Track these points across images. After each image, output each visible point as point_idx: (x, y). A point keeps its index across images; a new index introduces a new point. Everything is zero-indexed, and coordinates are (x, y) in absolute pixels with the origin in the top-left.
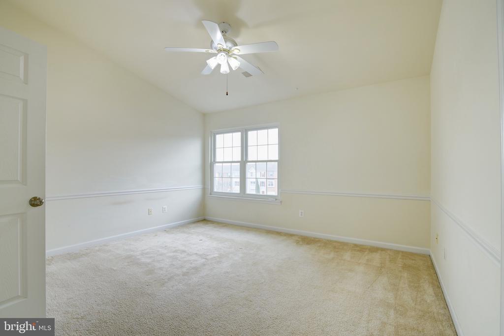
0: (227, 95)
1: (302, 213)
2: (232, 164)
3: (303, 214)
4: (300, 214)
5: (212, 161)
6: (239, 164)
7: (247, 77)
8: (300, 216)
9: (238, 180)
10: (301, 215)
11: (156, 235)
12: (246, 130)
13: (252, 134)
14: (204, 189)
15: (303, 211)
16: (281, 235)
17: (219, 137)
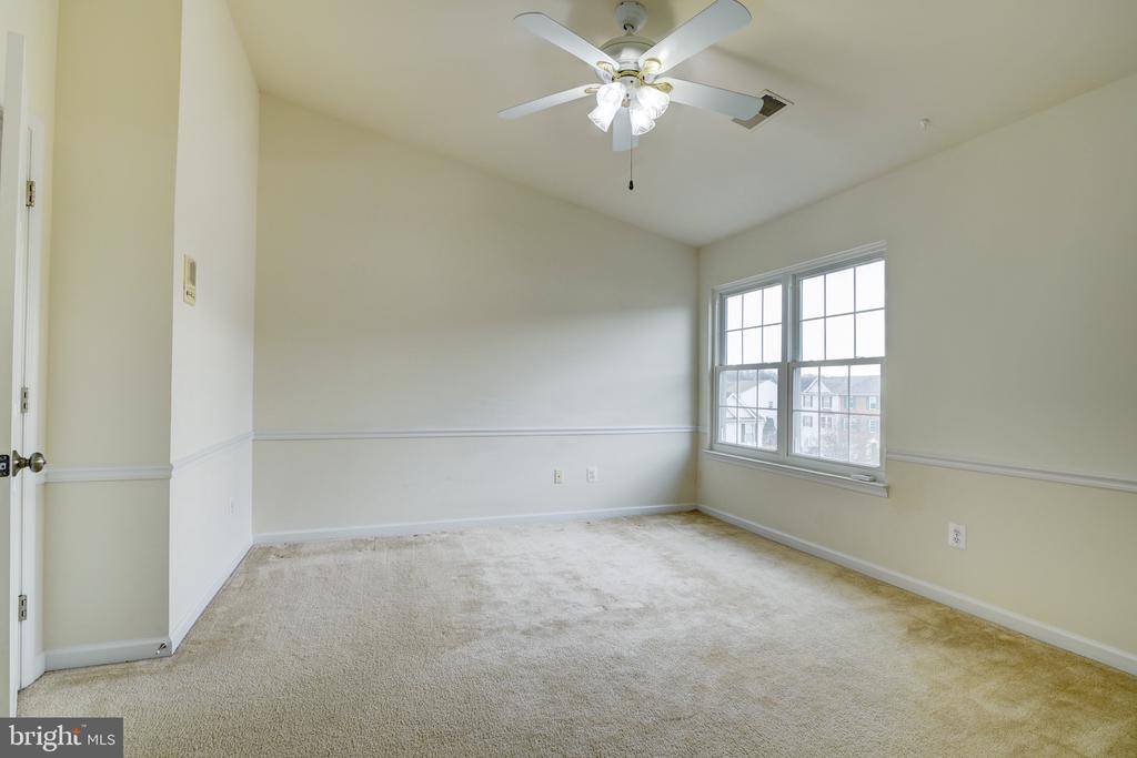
0: (631, 188)
1: (957, 532)
2: (760, 371)
3: (961, 538)
4: (951, 536)
5: (716, 364)
6: (776, 371)
7: (750, 128)
8: (951, 541)
9: (774, 415)
10: (957, 540)
11: (562, 530)
12: (794, 276)
13: (811, 287)
14: (696, 435)
15: (962, 528)
16: (877, 592)
17: (733, 303)
